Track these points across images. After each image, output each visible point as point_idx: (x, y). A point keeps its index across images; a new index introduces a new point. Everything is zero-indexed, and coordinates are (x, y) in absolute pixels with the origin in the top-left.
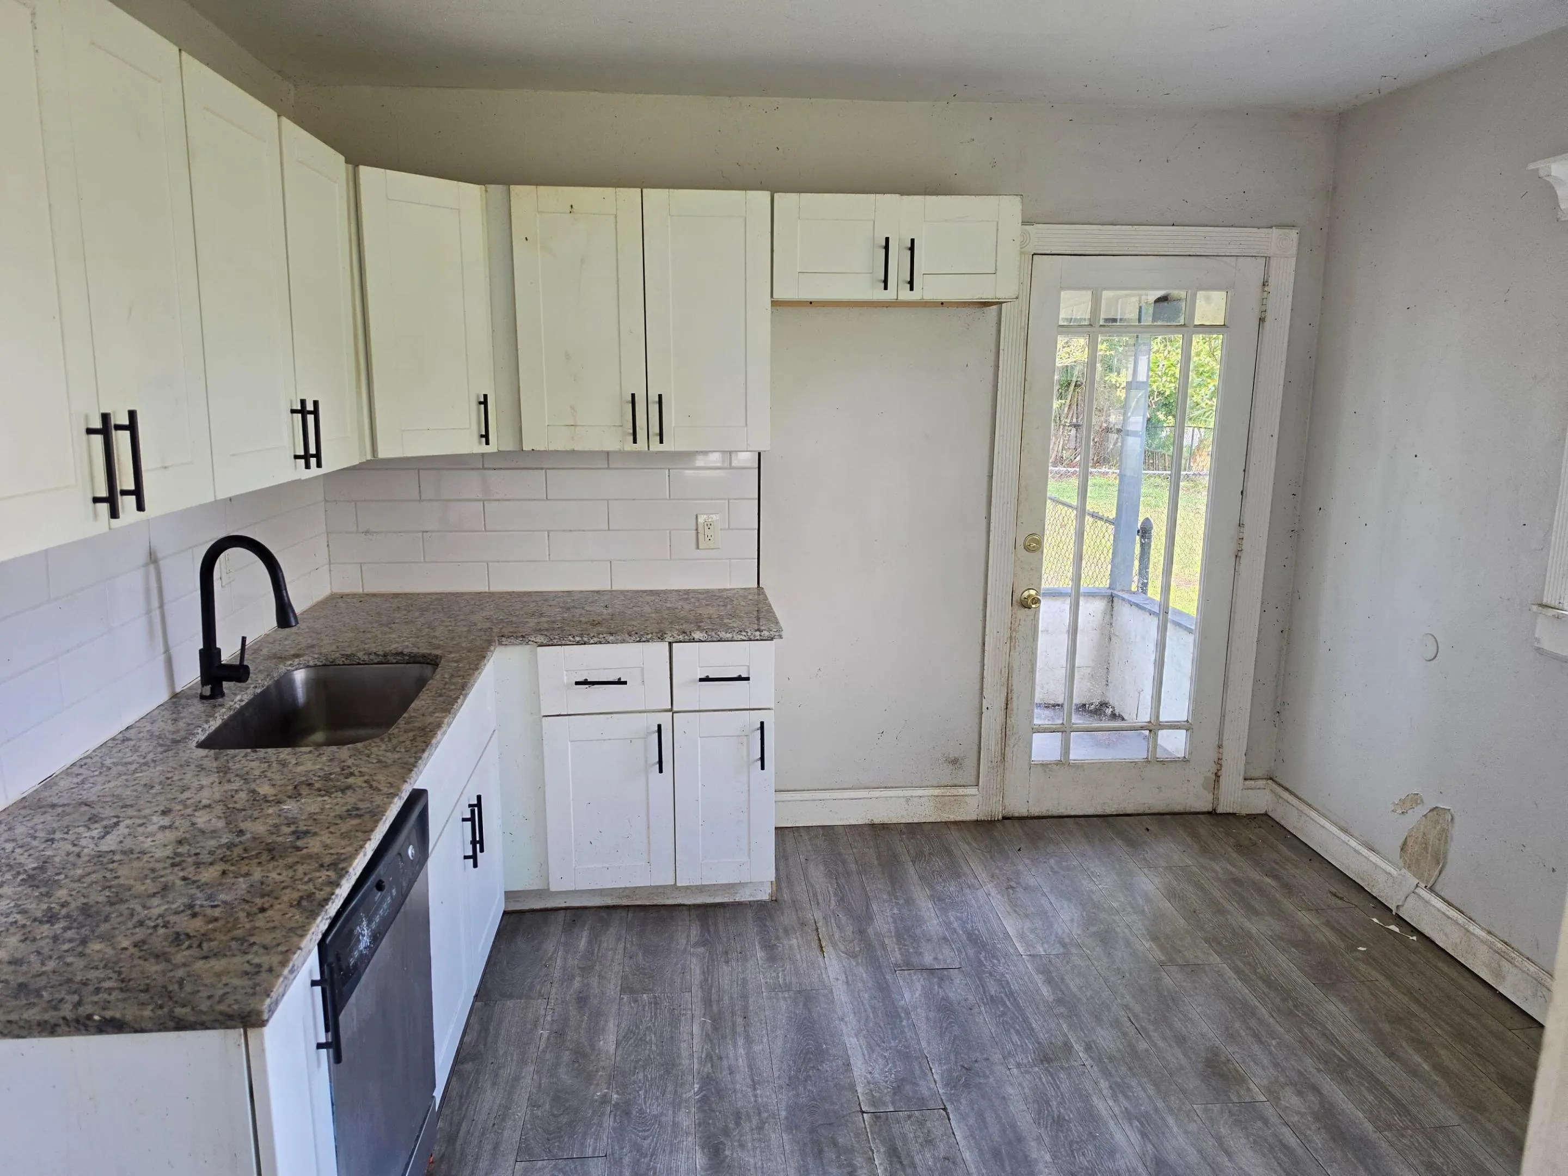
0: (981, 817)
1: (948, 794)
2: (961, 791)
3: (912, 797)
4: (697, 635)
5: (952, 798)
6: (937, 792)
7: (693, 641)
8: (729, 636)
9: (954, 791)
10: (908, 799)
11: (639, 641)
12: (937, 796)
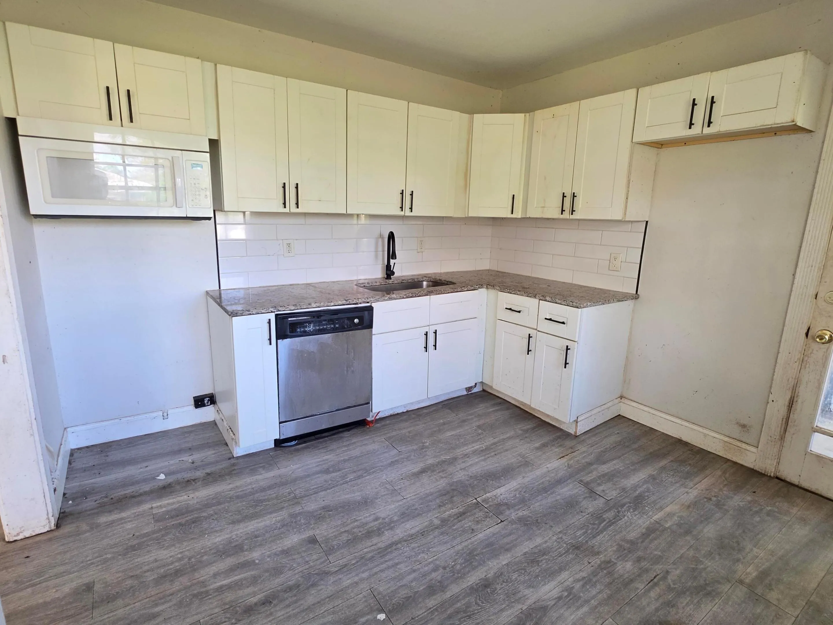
0: (756, 468)
1: (734, 444)
2: (744, 446)
3: (708, 435)
4: (548, 298)
5: (737, 448)
6: (726, 439)
7: (546, 300)
8: (560, 301)
9: (739, 444)
10: (705, 435)
11: (527, 296)
12: (726, 442)
